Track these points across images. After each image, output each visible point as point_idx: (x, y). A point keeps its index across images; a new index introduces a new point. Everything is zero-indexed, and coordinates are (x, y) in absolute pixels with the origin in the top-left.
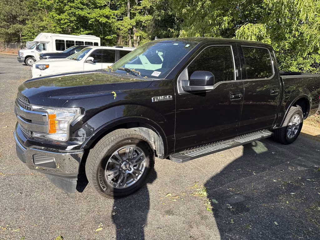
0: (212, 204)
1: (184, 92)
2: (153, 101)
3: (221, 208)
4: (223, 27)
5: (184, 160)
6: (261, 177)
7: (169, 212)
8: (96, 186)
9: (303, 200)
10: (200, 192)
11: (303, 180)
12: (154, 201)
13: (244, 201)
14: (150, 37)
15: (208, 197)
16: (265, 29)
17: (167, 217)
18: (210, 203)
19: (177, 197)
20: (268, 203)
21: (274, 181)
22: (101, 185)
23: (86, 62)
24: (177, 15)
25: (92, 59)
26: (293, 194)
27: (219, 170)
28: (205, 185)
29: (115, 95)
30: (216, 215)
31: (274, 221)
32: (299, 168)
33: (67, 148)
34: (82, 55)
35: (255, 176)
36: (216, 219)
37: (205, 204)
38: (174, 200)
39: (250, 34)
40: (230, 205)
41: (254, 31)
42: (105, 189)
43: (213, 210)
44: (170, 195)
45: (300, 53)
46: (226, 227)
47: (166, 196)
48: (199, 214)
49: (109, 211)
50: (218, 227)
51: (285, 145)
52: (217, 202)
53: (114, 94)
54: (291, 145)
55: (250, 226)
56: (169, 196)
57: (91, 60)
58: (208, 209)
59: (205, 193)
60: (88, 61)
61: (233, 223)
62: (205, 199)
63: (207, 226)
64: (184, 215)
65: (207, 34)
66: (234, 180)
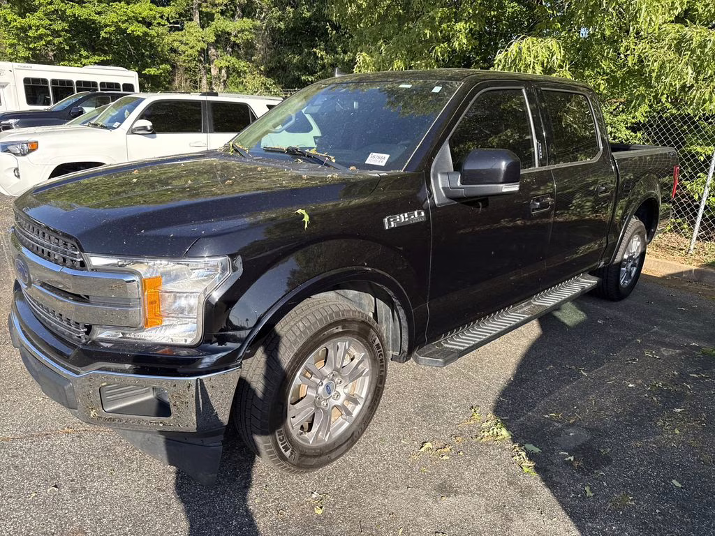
0: (531, 456)
1: (448, 200)
2: (387, 228)
3: (553, 464)
4: (457, 46)
5: (446, 359)
6: (599, 378)
7: (445, 489)
8: (270, 447)
9: (703, 422)
10: (492, 432)
11: (684, 377)
12: (400, 465)
13: (590, 440)
14: (262, 68)
15: (514, 440)
16: (562, 51)
17: (447, 501)
18: (523, 454)
19: (447, 449)
20: (640, 439)
21: (630, 385)
22: (280, 443)
23: (132, 131)
24: (336, 17)
25: (148, 124)
26: (679, 410)
27: (510, 373)
28: (498, 410)
29: (306, 219)
30: (550, 483)
31: (670, 479)
32: (665, 352)
33: (204, 361)
34: (114, 114)
35: (587, 378)
36: (552, 492)
37: (514, 458)
38: (444, 458)
39: (532, 60)
40: (567, 454)
41: (540, 54)
42: (288, 454)
43: (537, 469)
44: (428, 445)
45: (635, 103)
46: (581, 508)
47: (422, 450)
48: (511, 483)
49: (302, 505)
50: (565, 509)
51: (615, 303)
52: (537, 450)
53: (303, 216)
54: (627, 301)
55: (630, 498)
56: (429, 449)
57: (145, 128)
58: (526, 470)
59: (504, 432)
60: (138, 130)
61: (592, 495)
62: (510, 445)
63: (539, 511)
64: (481, 492)
65: (419, 62)
66: (550, 393)
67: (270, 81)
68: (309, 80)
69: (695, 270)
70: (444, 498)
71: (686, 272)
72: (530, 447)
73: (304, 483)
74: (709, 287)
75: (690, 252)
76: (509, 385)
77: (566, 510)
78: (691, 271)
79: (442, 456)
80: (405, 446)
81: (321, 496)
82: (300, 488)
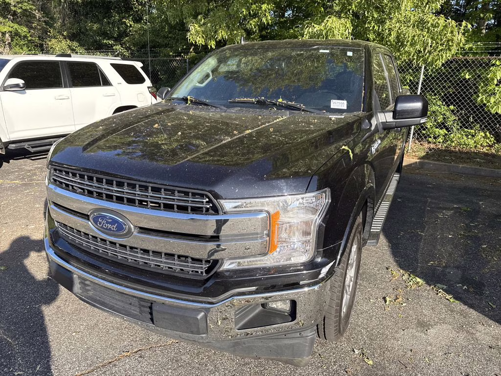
0: (446, 291)
2: (373, 153)
3: (460, 293)
6: (432, 235)
7: (423, 326)
10: (412, 281)
11: (468, 228)
12: (384, 316)
13: (463, 274)
15: (428, 283)
17: (432, 331)
18: (441, 291)
19: (400, 299)
20: (484, 267)
21: (450, 236)
23: (5, 89)
25: (21, 82)
26: (485, 246)
28: (401, 266)
29: (351, 153)
30: (471, 306)
32: (450, 213)
33: (322, 272)
35: (425, 236)
36: (476, 310)
37: (439, 295)
38: (404, 305)
40: (461, 285)
43: (456, 298)
44: (388, 299)
46: (497, 316)
47: (387, 303)
48: (452, 311)
49: (355, 361)
52: (445, 287)
53: (348, 151)
56: (390, 301)
57: (17, 86)
58: (451, 300)
59: (419, 280)
60: (11, 87)
61: (495, 306)
62: (428, 288)
63: (481, 323)
64: (443, 321)
65: (235, 32)
66: (417, 249)
67: (75, 44)
68: (109, 44)
69: (419, 162)
70: (428, 331)
71: (414, 164)
72: (439, 285)
73: (341, 345)
74: (429, 171)
75: (409, 151)
76: (391, 249)
77: (492, 319)
78: (416, 163)
79: (402, 304)
80: (375, 303)
81: (360, 351)
82: (342, 349)
